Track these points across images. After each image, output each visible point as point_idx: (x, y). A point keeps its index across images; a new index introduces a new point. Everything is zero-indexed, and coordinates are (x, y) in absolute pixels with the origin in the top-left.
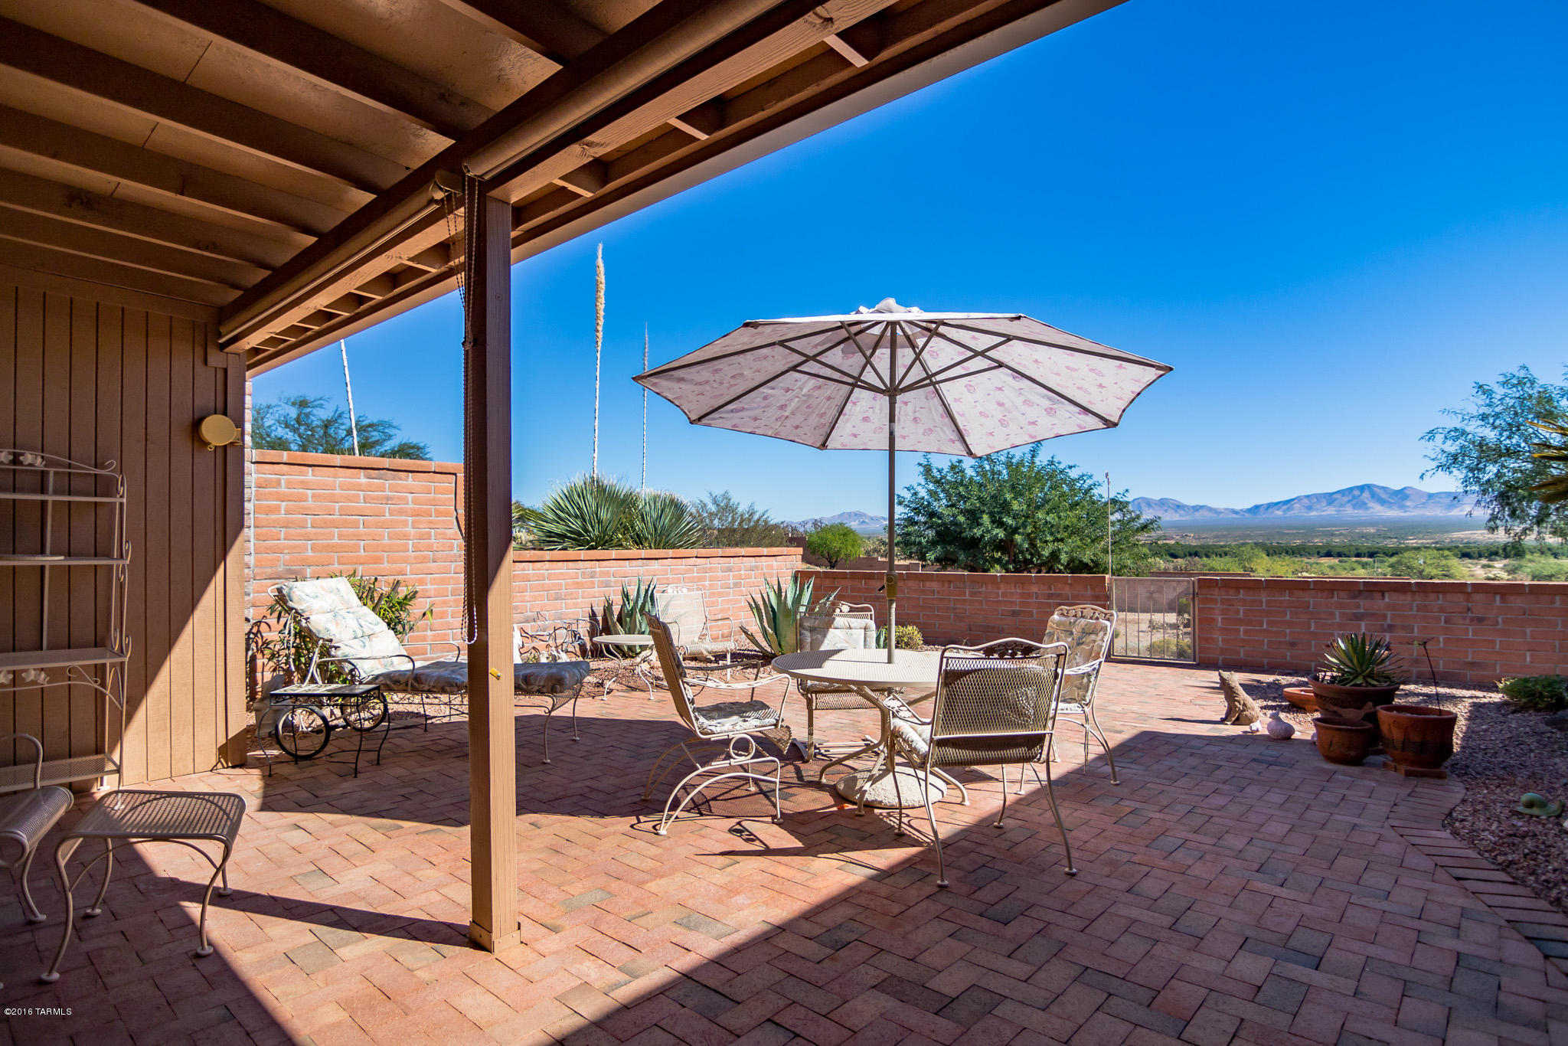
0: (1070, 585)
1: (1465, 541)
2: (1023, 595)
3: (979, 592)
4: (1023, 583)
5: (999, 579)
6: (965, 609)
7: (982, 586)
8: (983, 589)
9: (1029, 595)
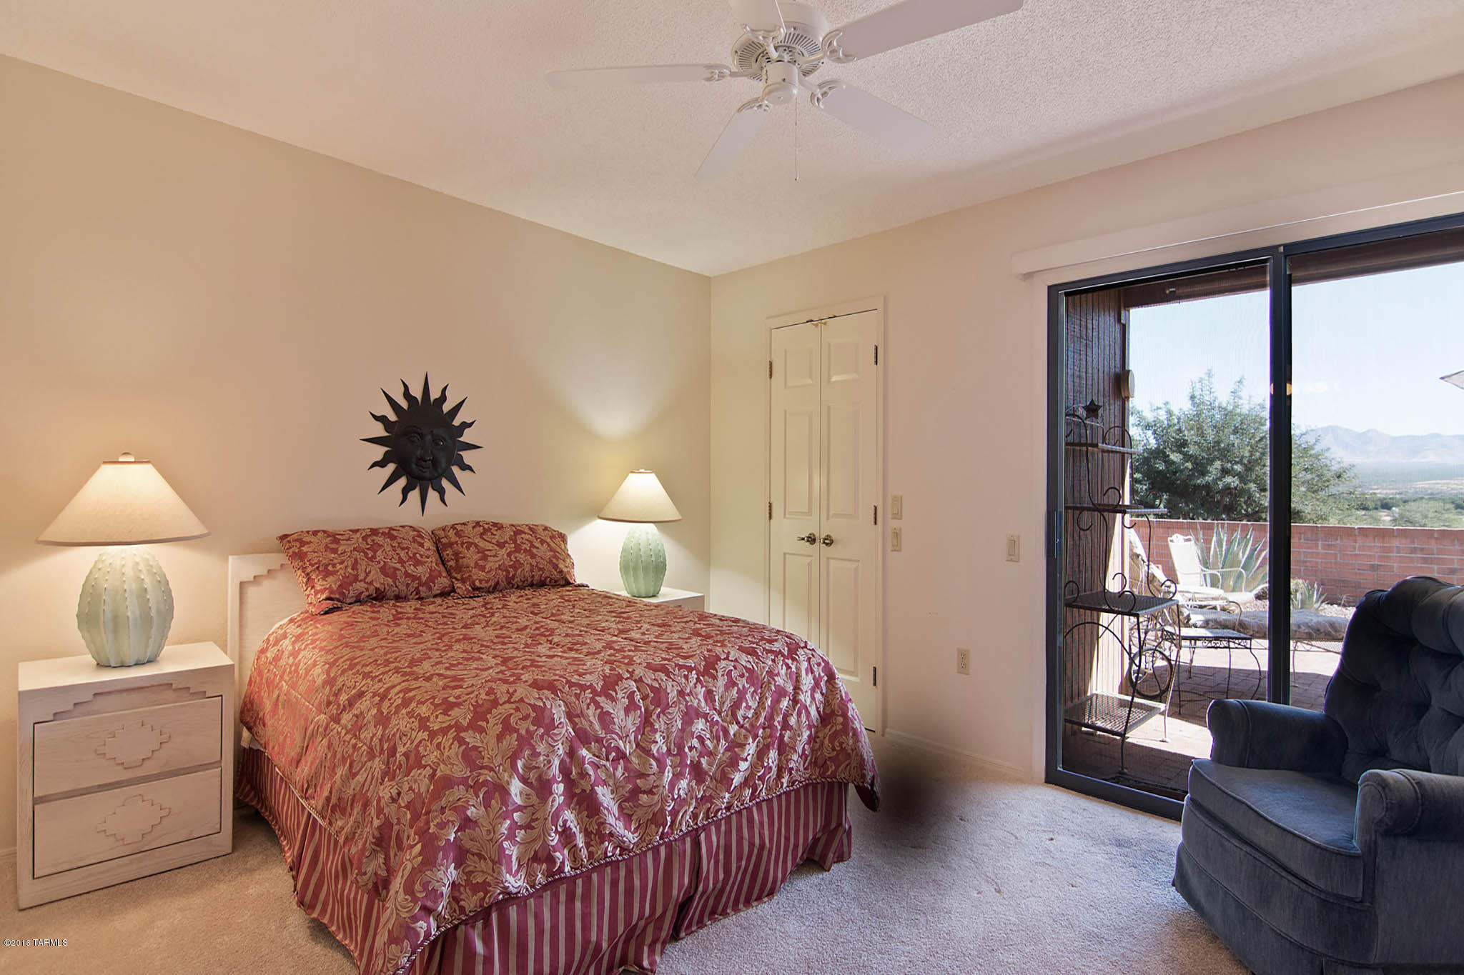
0: (1436, 539)
1: (1429, 492)
2: (1383, 549)
3: (1334, 545)
4: (1384, 537)
5: (1357, 531)
6: (1317, 563)
7: (1337, 539)
8: (1338, 542)
9: (1390, 550)
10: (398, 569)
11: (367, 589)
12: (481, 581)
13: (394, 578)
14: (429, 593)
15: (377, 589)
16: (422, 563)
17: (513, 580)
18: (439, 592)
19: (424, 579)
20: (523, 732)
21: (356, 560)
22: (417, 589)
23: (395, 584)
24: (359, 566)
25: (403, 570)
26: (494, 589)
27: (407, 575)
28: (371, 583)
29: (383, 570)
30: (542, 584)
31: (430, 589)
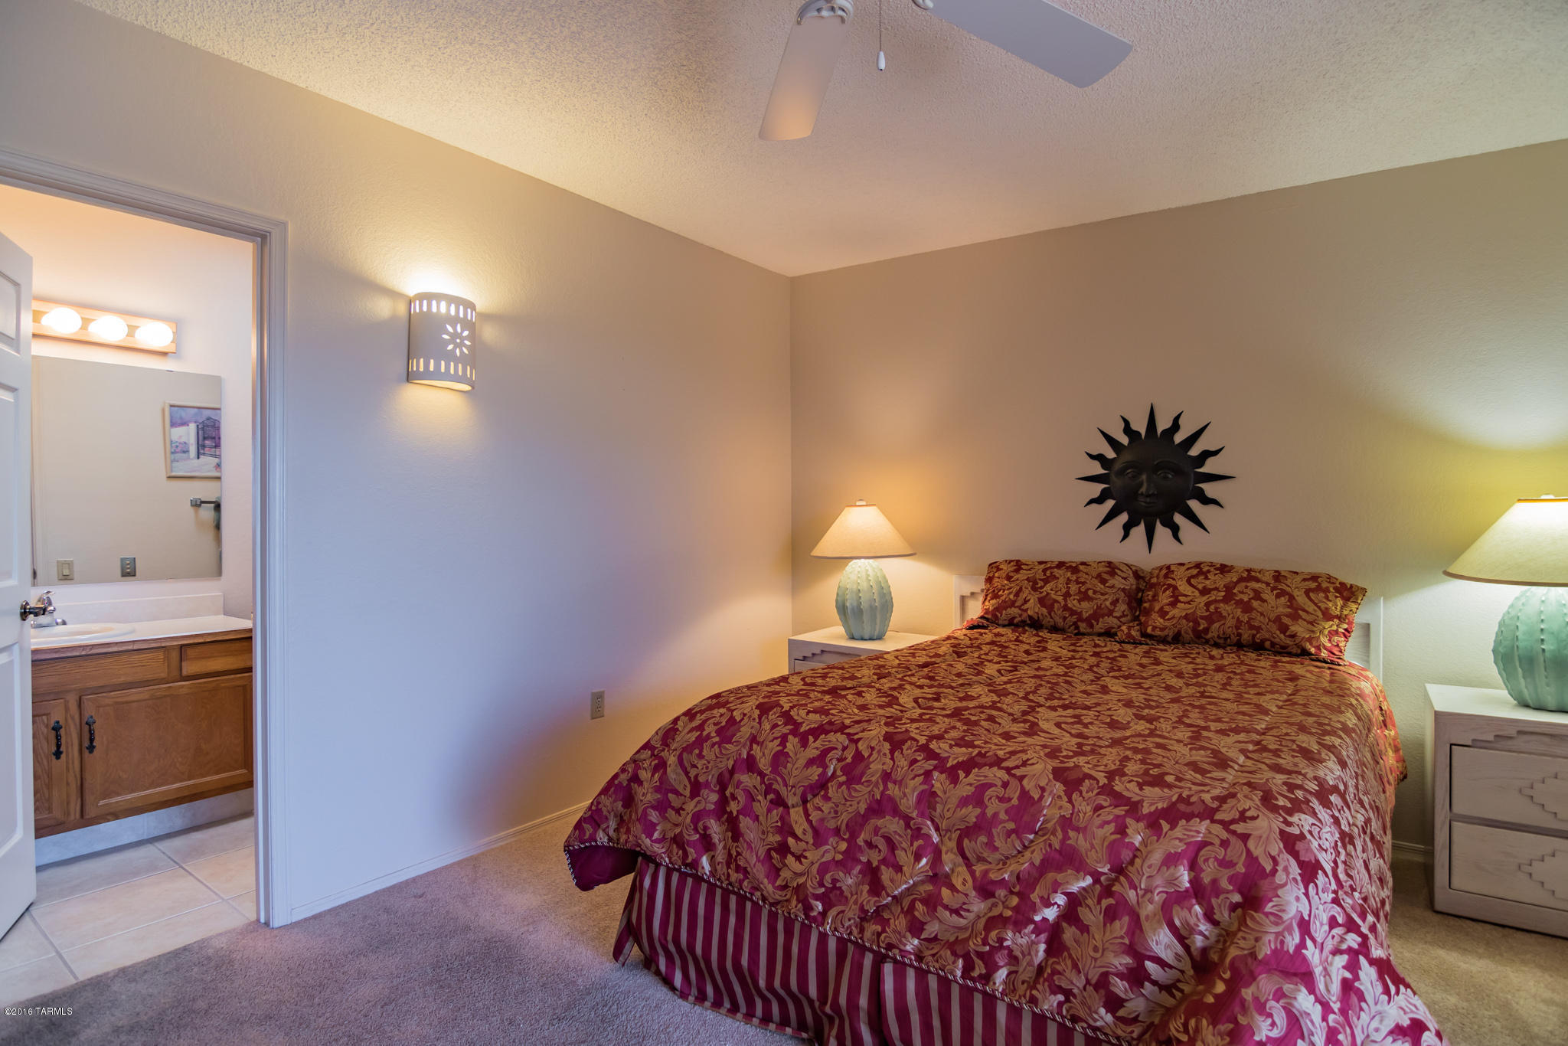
10: (1058, 602)
11: (1020, 616)
12: (1154, 628)
13: (1050, 609)
14: (1089, 630)
15: (1030, 617)
16: (1090, 599)
17: (1207, 634)
18: (1103, 631)
19: (1085, 615)
20: (989, 812)
21: (1021, 588)
22: (1075, 623)
23: (1050, 615)
24: (1021, 594)
25: (1063, 603)
26: (1177, 639)
27: (1066, 608)
28: (1026, 610)
29: (1042, 601)
30: (1258, 647)
31: (1092, 626)
